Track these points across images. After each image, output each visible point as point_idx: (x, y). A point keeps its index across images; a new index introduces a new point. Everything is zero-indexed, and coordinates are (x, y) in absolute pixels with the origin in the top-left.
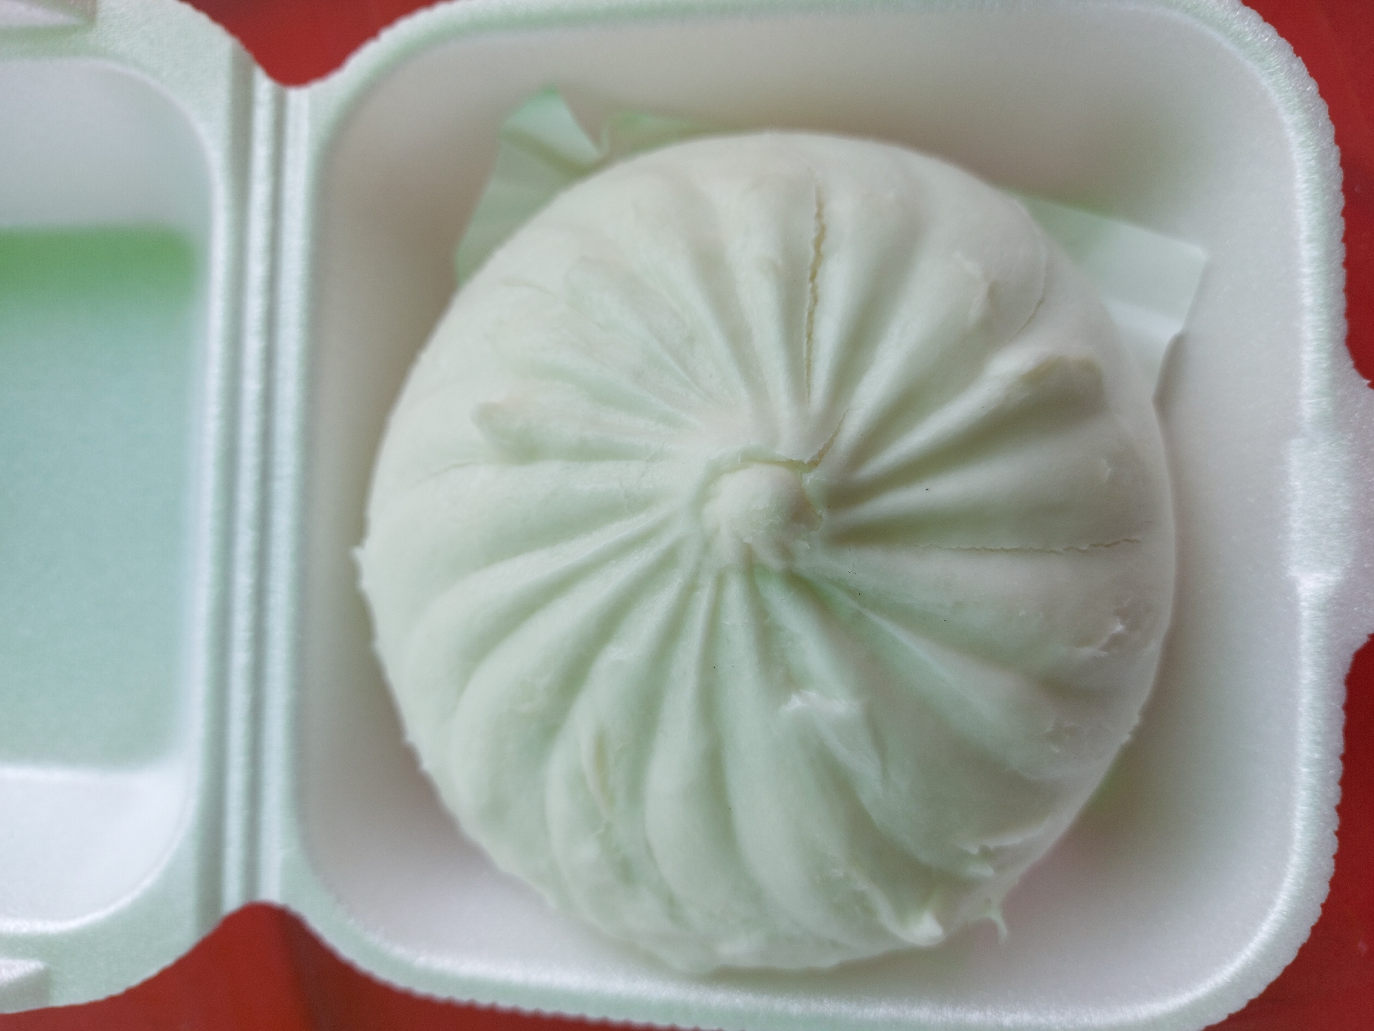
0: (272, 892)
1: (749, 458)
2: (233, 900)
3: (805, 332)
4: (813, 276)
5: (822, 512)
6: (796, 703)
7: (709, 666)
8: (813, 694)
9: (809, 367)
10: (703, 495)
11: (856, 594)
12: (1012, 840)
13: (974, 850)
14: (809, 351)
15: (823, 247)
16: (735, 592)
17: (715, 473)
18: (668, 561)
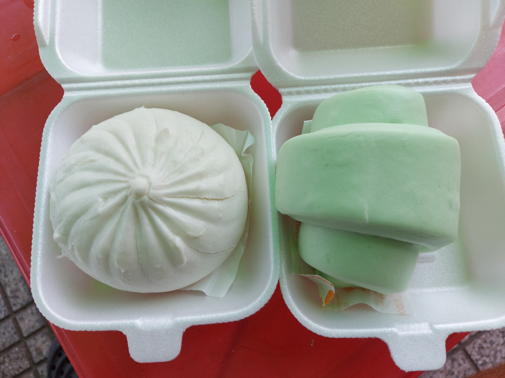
0: (66, 95)
1: (150, 184)
2: (64, 86)
3: (183, 196)
4: (198, 198)
5: (139, 201)
6: (101, 200)
7: (109, 181)
8: (103, 203)
9: (175, 197)
10: (143, 176)
11: (124, 211)
12: (76, 253)
13: (73, 244)
14: (178, 197)
15: (204, 200)
16: (124, 185)
17: (147, 177)
18: (131, 170)
